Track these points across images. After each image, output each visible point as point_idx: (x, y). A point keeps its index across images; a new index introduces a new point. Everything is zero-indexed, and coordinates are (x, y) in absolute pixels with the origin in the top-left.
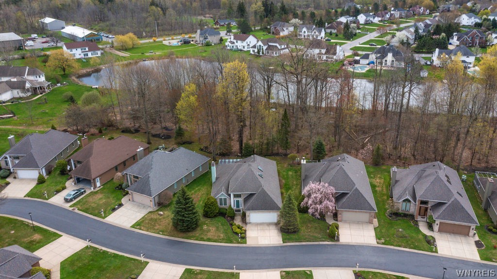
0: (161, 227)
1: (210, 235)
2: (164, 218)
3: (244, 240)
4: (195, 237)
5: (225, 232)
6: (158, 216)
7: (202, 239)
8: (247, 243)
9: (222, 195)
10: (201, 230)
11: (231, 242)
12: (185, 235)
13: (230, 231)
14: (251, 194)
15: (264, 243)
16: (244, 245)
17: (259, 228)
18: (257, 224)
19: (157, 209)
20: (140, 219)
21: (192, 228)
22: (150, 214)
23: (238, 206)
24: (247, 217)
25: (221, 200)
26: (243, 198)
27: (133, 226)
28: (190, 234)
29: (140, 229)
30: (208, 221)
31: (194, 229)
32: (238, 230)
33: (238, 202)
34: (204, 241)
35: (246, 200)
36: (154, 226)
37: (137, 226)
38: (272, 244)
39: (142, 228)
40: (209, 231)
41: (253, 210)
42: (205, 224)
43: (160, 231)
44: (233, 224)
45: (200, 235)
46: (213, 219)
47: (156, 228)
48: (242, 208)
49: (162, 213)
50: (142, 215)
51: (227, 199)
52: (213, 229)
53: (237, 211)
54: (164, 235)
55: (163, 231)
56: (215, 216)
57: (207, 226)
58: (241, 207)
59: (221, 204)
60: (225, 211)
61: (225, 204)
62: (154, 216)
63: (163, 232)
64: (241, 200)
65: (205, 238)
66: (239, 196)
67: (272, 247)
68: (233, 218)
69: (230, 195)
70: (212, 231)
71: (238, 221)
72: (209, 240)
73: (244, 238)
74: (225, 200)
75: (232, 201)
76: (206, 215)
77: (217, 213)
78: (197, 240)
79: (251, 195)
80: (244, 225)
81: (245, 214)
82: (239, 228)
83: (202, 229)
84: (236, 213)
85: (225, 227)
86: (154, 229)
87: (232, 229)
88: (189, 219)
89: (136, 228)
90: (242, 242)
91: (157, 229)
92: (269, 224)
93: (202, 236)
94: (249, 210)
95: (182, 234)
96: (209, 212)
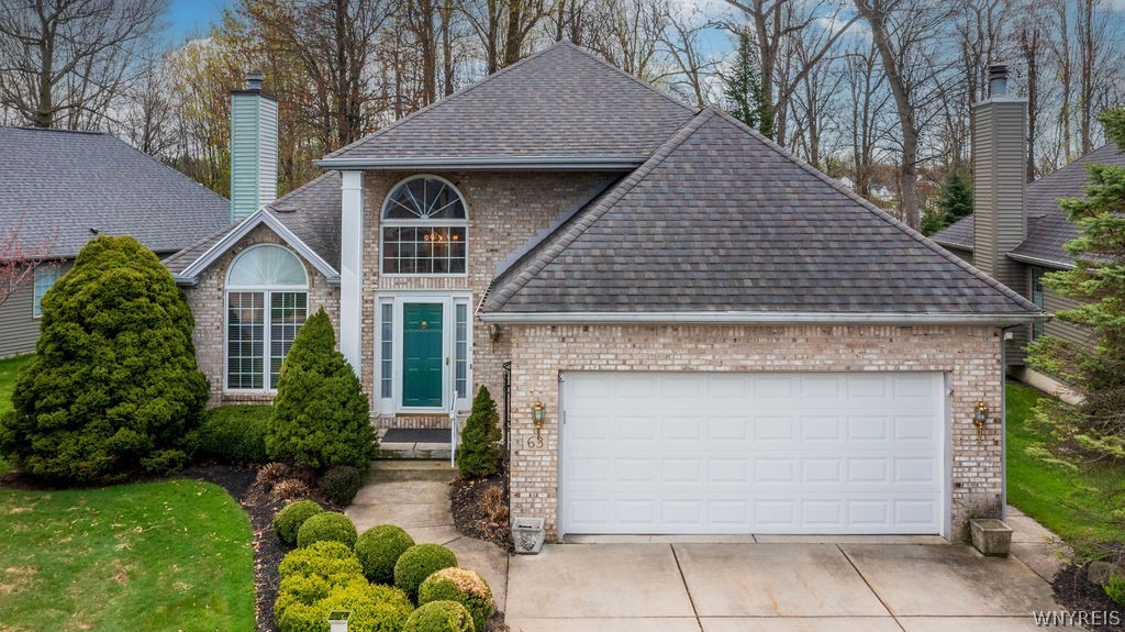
18: (678, 555)
25: (243, 309)
64: (459, 298)
96: (49, 409)
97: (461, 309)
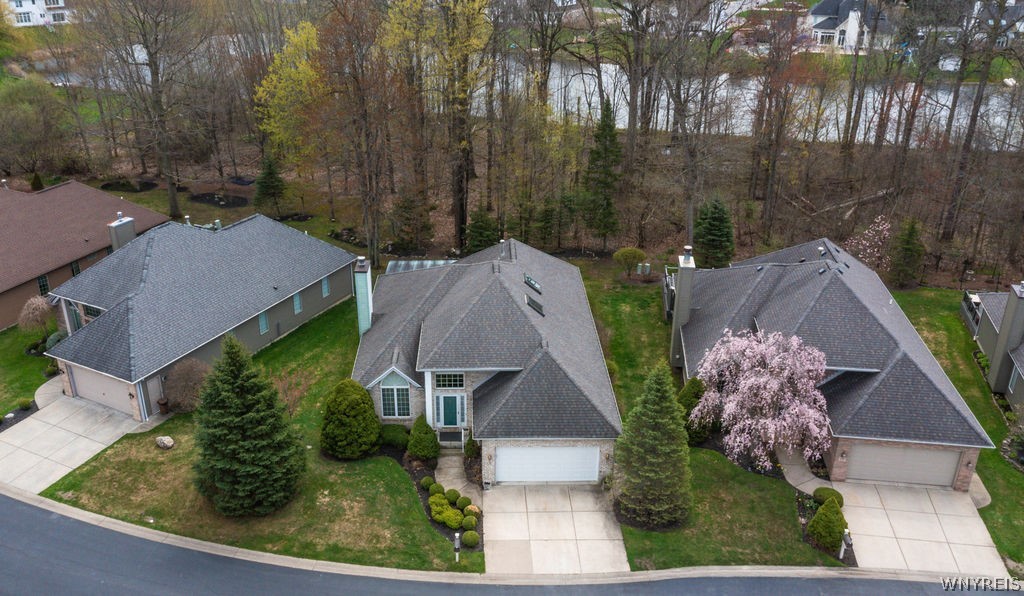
0: (156, 494)
1: (341, 532)
2: (174, 460)
3: (475, 555)
4: (281, 538)
5: (402, 523)
6: (154, 453)
7: (308, 551)
8: (487, 570)
9: (391, 378)
10: (306, 508)
11: (424, 564)
12: (240, 530)
13: (418, 514)
14: (501, 374)
15: (556, 572)
16: (474, 579)
17: (531, 507)
18: (526, 490)
19: (156, 424)
20: (86, 464)
21: (273, 504)
22: (126, 444)
23: (450, 418)
24: (485, 460)
25: (387, 393)
26: (471, 390)
27: (50, 493)
28: (265, 527)
29: (75, 503)
30: (337, 473)
31: (278, 508)
32: (450, 515)
33: (450, 403)
34: (316, 556)
35: (481, 397)
36: (133, 490)
37: (67, 490)
38: (589, 576)
39: (84, 499)
40: (337, 514)
41: (508, 434)
42: (324, 487)
43: (148, 513)
44: (432, 487)
45: (300, 531)
46: (358, 468)
47: (136, 499)
48: (465, 424)
49: (167, 440)
50: (97, 448)
51: (412, 393)
52: (353, 507)
53: (445, 436)
54: (163, 529)
55: (158, 514)
56: (365, 455)
57: (332, 493)
58: (464, 422)
59: (389, 410)
60: (401, 437)
61: (405, 410)
62: (138, 453)
63: (158, 516)
64: (462, 395)
65: (321, 544)
66: (456, 381)
67: (590, 586)
68: (430, 464)
69: (419, 378)
70: (349, 515)
71: (449, 477)
72: (335, 553)
73: (474, 547)
74: (403, 394)
75: (430, 401)
76: (332, 451)
77: (373, 445)
78: (286, 552)
79: (502, 379)
80: (472, 494)
81: (479, 449)
82: (453, 504)
83: (312, 507)
84: (443, 443)
85: (402, 501)
86: (128, 505)
87: (429, 509)
88: (257, 470)
89: (60, 500)
90: (464, 562)
91: (140, 506)
92: (570, 489)
93: (310, 537)
94: (493, 434)
95: (229, 529)
96: (341, 441)
97: (462, 398)
